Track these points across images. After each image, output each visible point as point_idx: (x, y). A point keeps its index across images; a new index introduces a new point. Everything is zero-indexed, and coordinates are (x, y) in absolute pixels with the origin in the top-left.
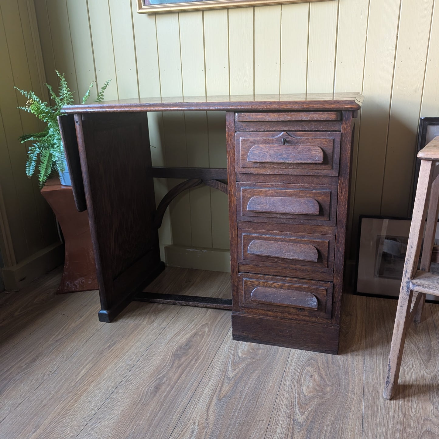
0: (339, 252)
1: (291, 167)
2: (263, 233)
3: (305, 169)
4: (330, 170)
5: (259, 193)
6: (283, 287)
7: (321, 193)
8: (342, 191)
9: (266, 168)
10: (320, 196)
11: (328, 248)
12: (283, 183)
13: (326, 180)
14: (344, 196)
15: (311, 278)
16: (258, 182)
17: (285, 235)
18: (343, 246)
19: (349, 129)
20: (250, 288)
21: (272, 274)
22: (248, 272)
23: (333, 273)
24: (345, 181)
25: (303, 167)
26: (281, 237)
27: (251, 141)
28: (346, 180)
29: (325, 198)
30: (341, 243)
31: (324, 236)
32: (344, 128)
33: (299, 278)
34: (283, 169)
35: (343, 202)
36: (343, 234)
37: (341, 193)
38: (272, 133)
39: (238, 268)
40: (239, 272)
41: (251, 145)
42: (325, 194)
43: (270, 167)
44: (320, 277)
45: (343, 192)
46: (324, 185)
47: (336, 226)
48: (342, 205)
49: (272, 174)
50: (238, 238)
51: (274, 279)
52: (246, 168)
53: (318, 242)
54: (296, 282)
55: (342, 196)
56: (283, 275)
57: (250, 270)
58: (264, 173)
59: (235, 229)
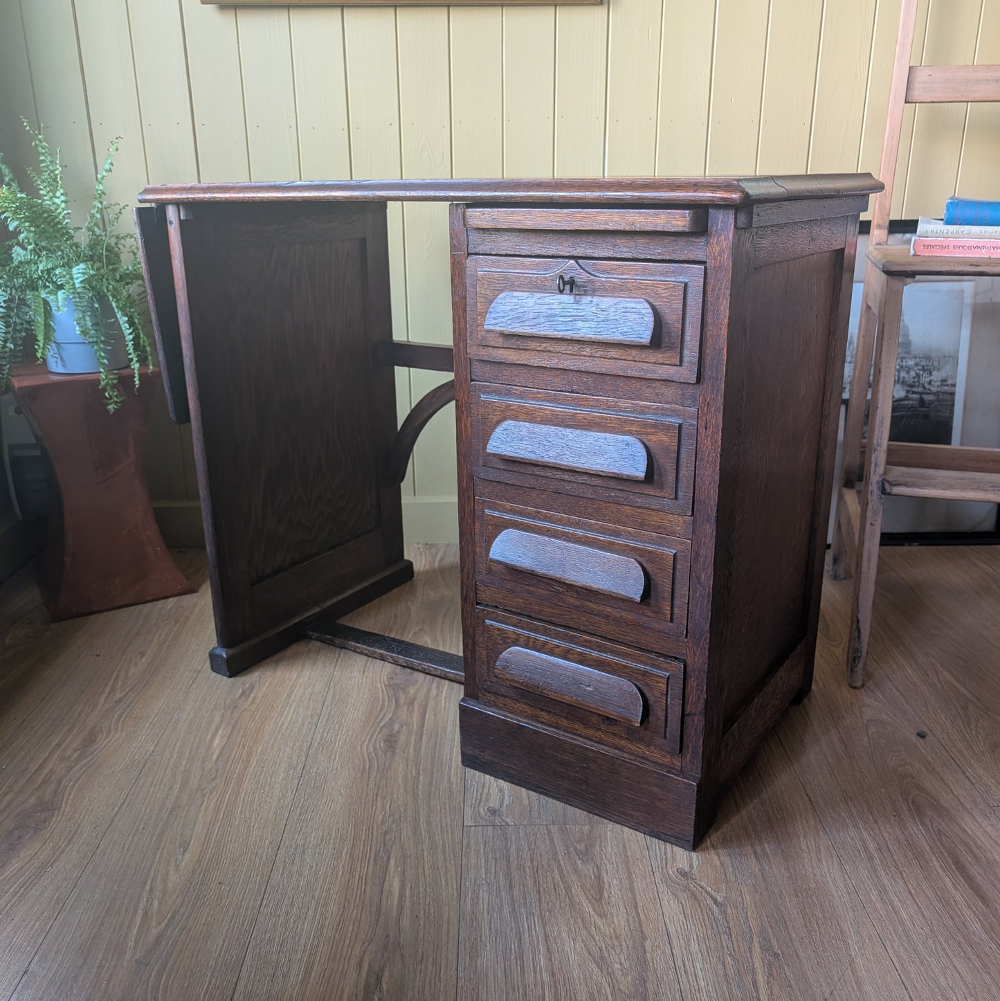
0: (700, 583)
1: (585, 353)
2: (528, 515)
3: (618, 359)
4: (676, 365)
5: (517, 411)
6: (569, 656)
7: (655, 426)
8: (706, 423)
9: (530, 350)
10: (653, 434)
11: (672, 571)
12: (572, 392)
13: (669, 392)
14: (712, 438)
15: (633, 642)
16: (516, 386)
17: (577, 525)
18: (711, 570)
19: (726, 256)
20: (499, 646)
21: (548, 619)
22: (496, 607)
23: (684, 636)
24: (714, 399)
25: (613, 353)
26: (566, 529)
27: (498, 280)
28: (717, 395)
29: (666, 439)
30: (704, 563)
31: (665, 538)
32: (714, 254)
33: (606, 638)
34: (568, 357)
35: (709, 453)
36: (711, 539)
37: (706, 429)
38: (545, 263)
39: (476, 593)
40: (478, 604)
41: (497, 290)
42: (667, 428)
43: (539, 349)
44: (653, 643)
45: (710, 427)
46: (666, 406)
47: (693, 515)
48: (708, 462)
49: (544, 366)
50: (476, 520)
51: (551, 631)
52: (487, 346)
53: (650, 552)
54: (599, 648)
55: (707, 436)
56: (571, 624)
57: (500, 603)
58: (526, 363)
59: (469, 498)
